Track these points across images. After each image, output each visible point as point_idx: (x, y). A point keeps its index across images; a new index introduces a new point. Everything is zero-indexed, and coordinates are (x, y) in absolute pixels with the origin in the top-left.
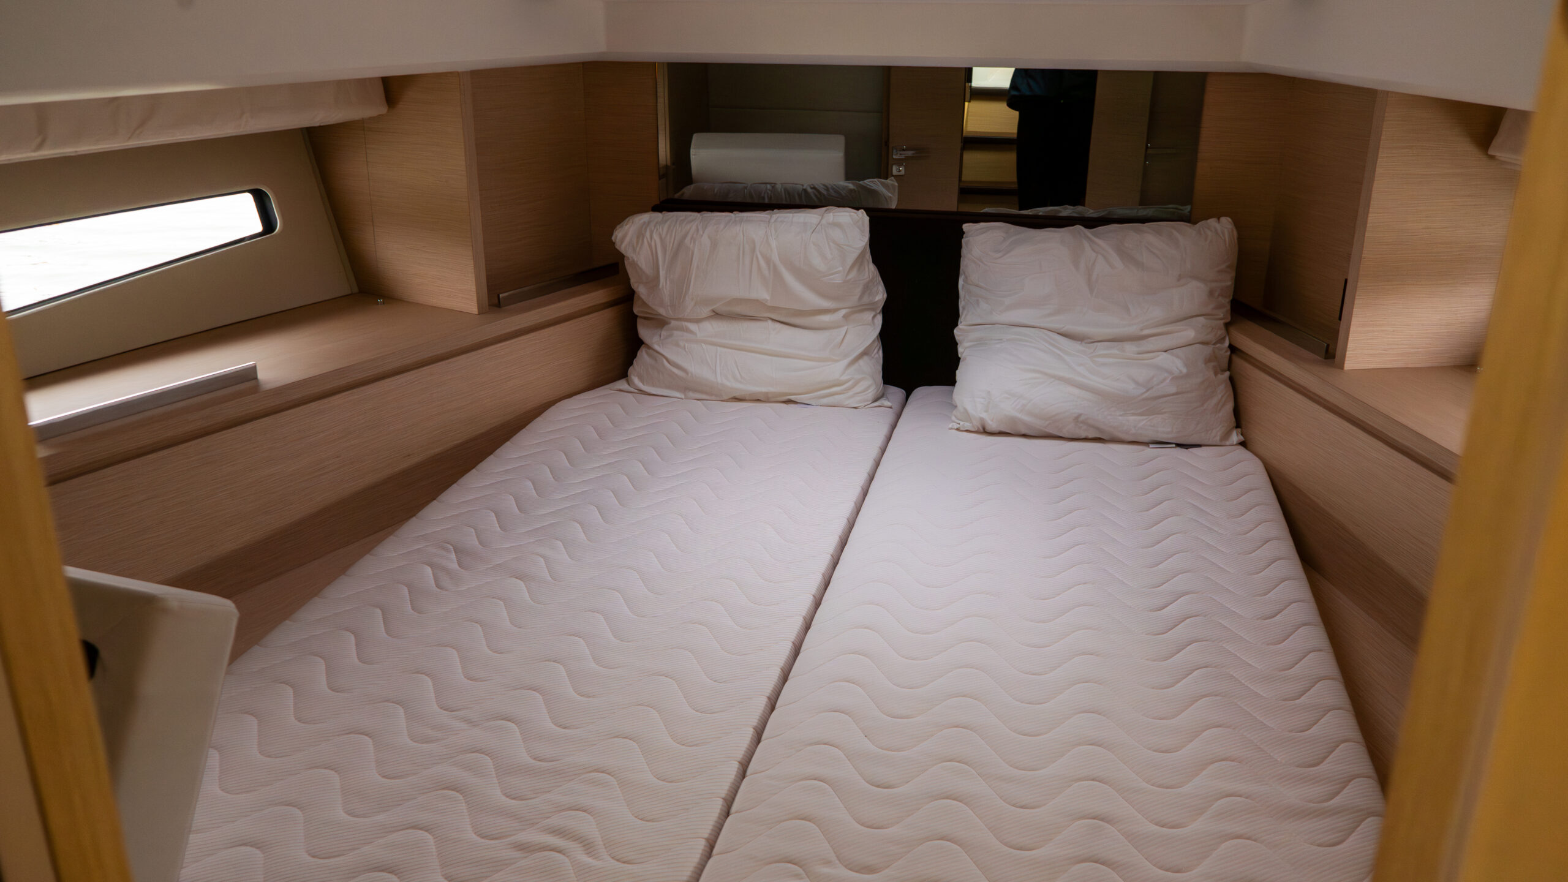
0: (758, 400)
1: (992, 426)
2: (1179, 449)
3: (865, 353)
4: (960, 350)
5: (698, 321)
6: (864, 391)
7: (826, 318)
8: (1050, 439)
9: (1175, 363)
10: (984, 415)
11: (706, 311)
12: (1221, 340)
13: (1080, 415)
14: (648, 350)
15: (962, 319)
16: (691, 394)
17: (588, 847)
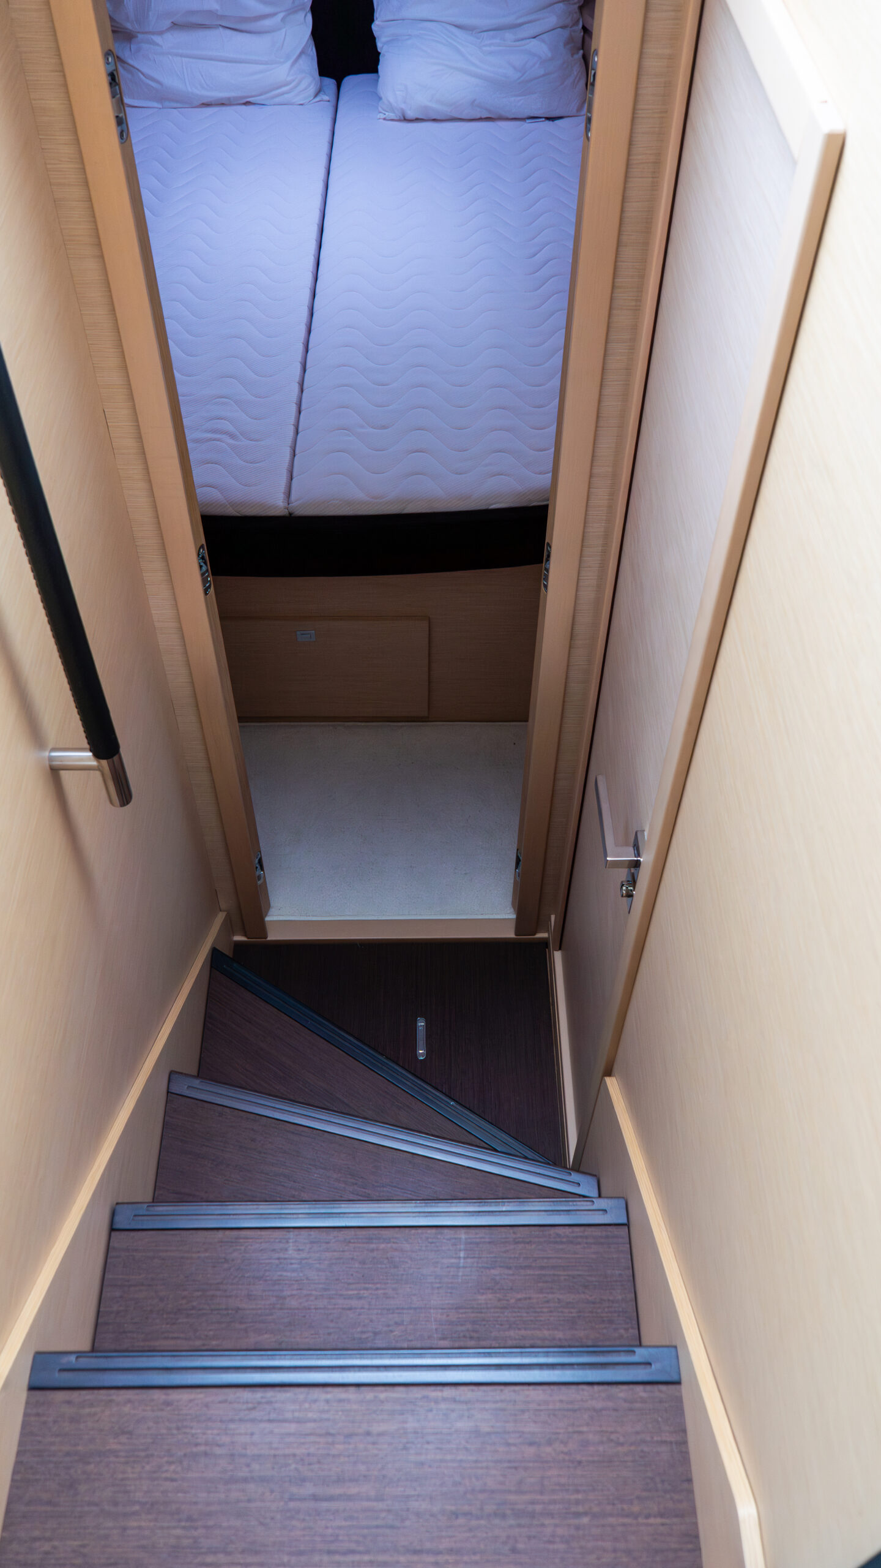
0: (223, 104)
1: (410, 114)
2: (547, 122)
3: (302, 52)
4: (379, 45)
5: (161, 33)
6: (306, 89)
7: (267, 23)
8: (455, 122)
9: (541, 48)
10: (403, 106)
11: (167, 23)
12: (576, 23)
13: (475, 100)
14: (123, 65)
15: (376, 15)
16: (167, 104)
17: (232, 436)
